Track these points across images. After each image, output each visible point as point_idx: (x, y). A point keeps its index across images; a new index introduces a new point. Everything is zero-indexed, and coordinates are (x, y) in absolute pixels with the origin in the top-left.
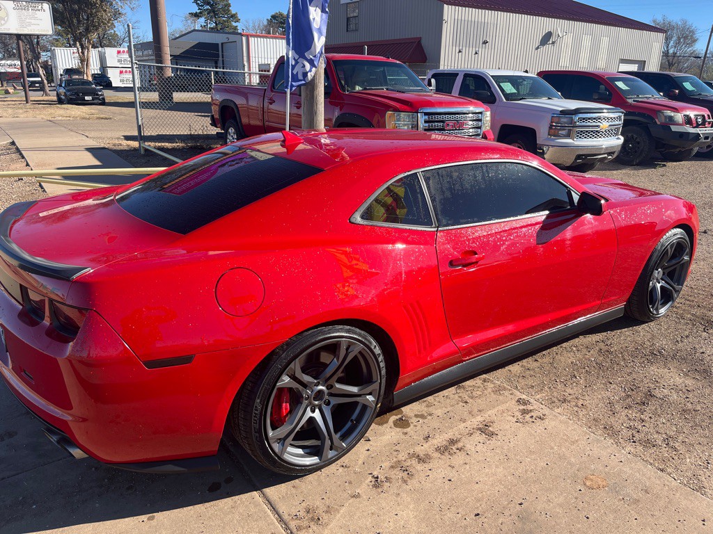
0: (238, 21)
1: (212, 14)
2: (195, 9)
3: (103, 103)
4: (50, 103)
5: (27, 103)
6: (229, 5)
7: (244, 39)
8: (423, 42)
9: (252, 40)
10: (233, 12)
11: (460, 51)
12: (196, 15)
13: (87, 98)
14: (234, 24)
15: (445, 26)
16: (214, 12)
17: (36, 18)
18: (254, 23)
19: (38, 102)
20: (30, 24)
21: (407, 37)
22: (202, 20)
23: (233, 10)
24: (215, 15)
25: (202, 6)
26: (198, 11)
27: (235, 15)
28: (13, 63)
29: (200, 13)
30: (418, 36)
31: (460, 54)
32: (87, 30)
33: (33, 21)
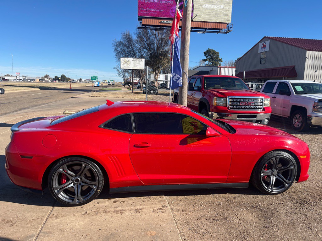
0: (222, 61)
1: (211, 59)
2: (205, 58)
3: (157, 94)
4: (139, 93)
5: (132, 93)
6: (219, 56)
7: (219, 69)
8: (296, 68)
9: (222, 69)
10: (220, 58)
11: (316, 72)
12: (205, 60)
13: (152, 92)
14: (220, 63)
15: (307, 60)
16: (212, 59)
17: (139, 64)
18: (229, 62)
19: (137, 93)
20: (137, 66)
21: (288, 66)
22: (207, 62)
23: (220, 57)
24: (212, 60)
25: (208, 57)
26: (206, 59)
27: (220, 59)
28: (136, 79)
29: (207, 59)
30: (293, 65)
31: (316, 73)
32: (158, 68)
33: (138, 65)
